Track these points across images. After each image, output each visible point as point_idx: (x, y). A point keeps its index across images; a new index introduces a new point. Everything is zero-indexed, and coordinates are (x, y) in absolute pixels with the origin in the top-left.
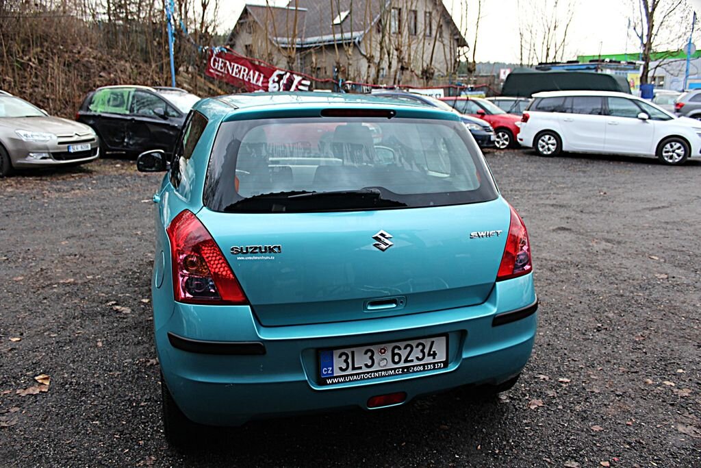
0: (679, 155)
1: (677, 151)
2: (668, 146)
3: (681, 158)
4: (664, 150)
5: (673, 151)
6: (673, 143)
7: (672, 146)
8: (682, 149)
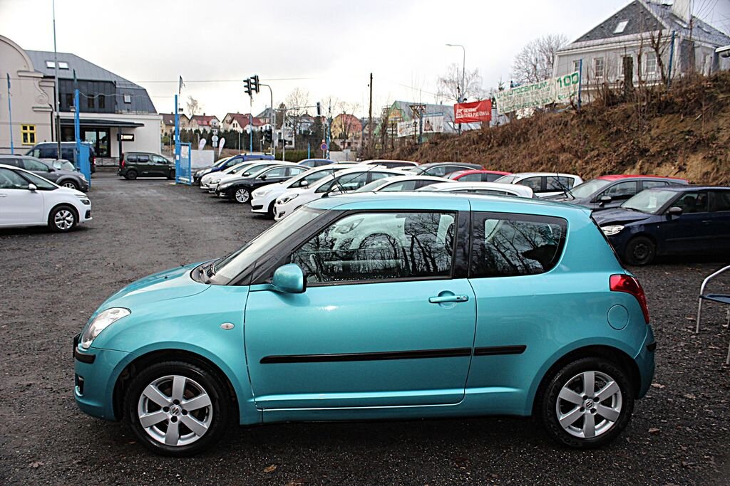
0: (69, 222)
1: (67, 218)
2: (58, 214)
3: (71, 224)
4: (56, 218)
5: (64, 219)
6: (63, 211)
7: (62, 214)
8: (71, 216)
